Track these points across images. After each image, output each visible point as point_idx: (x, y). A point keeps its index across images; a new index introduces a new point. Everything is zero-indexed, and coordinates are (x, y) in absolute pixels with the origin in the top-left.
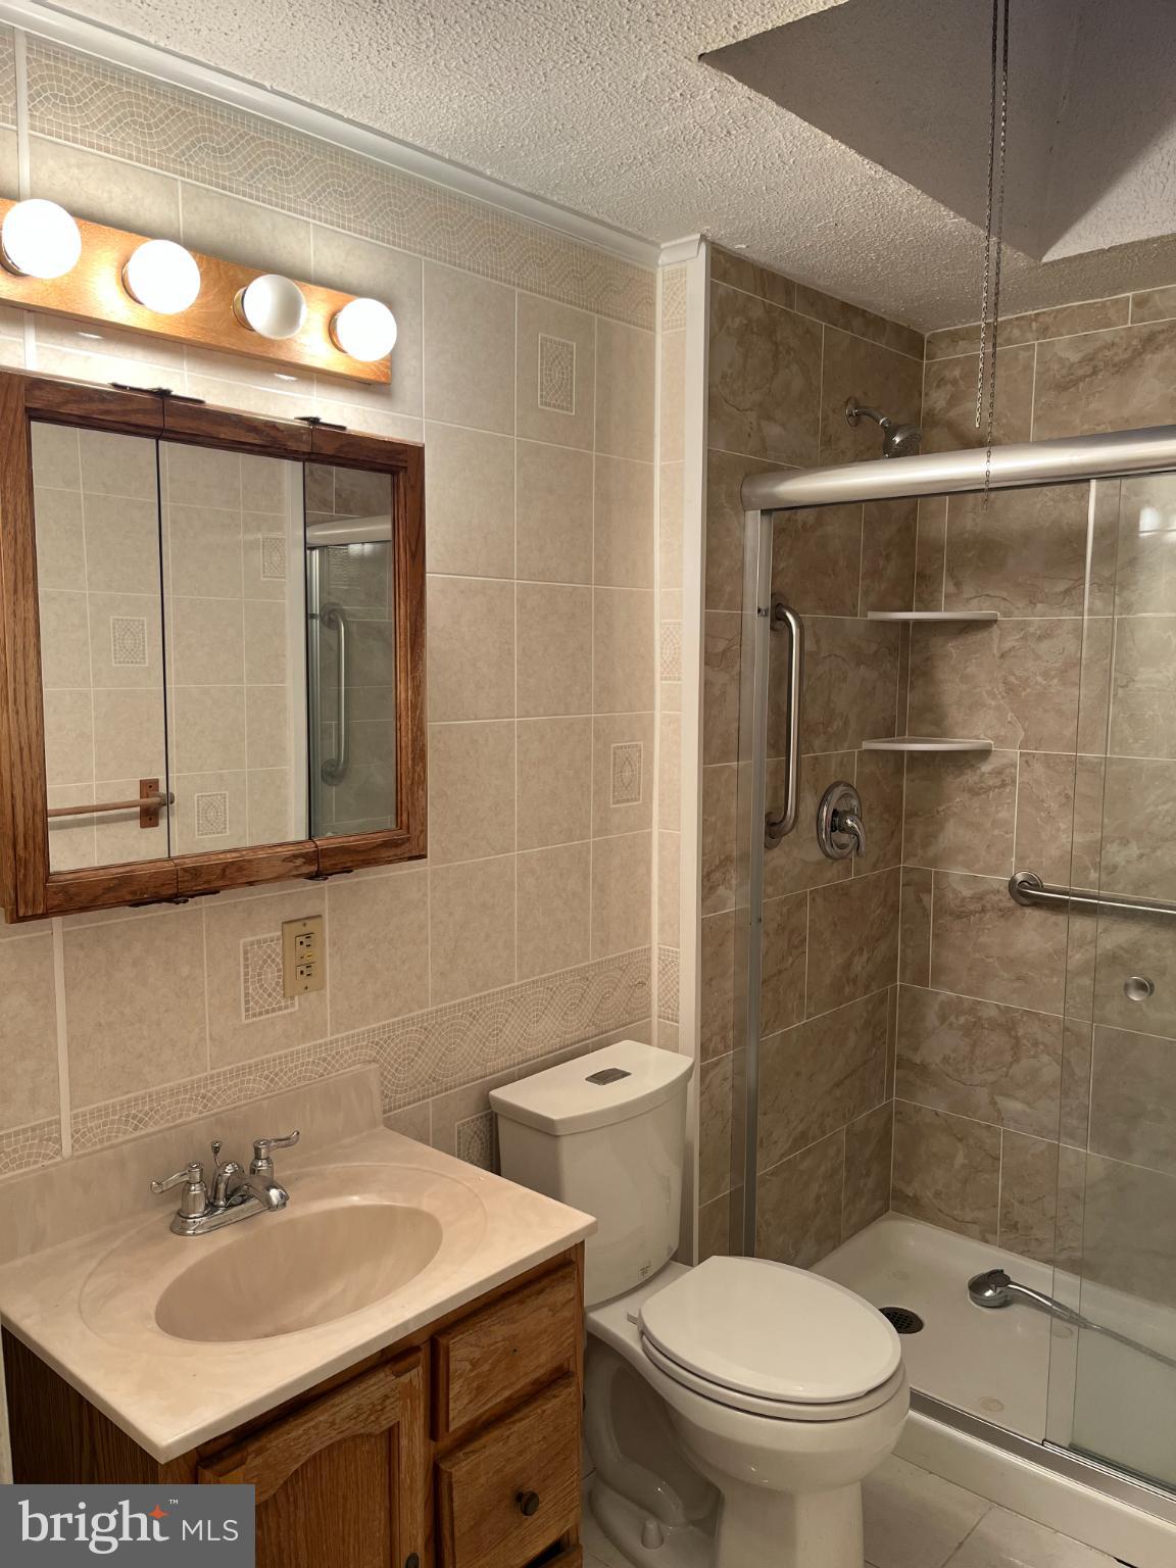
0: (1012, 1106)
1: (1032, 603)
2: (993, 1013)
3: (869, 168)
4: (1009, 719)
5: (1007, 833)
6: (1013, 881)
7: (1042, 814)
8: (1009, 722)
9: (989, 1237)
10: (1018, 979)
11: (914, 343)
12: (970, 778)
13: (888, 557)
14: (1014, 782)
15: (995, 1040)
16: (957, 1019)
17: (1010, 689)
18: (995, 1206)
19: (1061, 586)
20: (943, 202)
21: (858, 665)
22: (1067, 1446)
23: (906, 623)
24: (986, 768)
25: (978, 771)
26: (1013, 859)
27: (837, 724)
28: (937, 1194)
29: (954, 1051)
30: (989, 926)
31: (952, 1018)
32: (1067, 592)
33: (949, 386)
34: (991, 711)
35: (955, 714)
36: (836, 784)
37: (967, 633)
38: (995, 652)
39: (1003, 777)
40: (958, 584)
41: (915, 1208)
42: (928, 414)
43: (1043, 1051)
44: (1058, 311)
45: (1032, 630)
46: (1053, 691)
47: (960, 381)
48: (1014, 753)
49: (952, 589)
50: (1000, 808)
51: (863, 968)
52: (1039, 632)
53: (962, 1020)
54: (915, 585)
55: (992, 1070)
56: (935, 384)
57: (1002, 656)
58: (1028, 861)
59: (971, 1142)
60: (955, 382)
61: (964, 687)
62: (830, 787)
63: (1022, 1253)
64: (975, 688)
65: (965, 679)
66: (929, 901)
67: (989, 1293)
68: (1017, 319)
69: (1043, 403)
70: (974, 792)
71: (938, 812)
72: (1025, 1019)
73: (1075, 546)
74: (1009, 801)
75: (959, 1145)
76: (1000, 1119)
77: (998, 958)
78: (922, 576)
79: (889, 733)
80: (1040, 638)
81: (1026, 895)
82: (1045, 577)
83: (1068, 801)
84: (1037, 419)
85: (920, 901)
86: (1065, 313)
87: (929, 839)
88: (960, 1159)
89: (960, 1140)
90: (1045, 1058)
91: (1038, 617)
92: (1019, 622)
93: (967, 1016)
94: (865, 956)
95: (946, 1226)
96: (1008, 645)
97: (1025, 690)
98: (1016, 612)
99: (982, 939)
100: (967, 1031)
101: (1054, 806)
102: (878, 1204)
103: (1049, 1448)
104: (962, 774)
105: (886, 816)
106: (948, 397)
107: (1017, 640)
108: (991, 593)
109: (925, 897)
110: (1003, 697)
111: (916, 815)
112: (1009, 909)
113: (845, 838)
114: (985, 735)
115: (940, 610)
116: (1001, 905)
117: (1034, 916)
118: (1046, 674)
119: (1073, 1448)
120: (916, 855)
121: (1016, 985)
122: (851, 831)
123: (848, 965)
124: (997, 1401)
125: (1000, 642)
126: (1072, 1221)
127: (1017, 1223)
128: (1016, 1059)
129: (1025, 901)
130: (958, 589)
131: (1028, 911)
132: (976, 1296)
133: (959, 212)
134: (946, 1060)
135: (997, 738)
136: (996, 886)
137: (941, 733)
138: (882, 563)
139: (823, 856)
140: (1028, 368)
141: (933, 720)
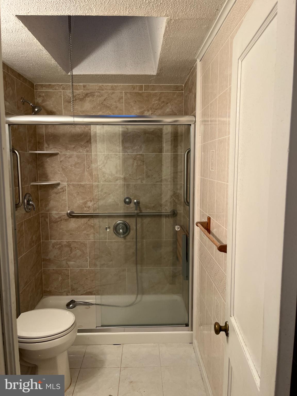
0: (71, 263)
1: (67, 150)
2: (65, 243)
3: (41, 47)
4: (64, 176)
5: (65, 202)
6: (67, 213)
7: (73, 197)
8: (64, 177)
9: (68, 294)
10: (71, 234)
11: (32, 85)
12: (55, 190)
13: (32, 138)
14: (66, 190)
15: (67, 249)
16: (57, 246)
17: (63, 169)
18: (69, 286)
19: (73, 146)
20: (53, 58)
21: (28, 164)
22: (100, 326)
23: (36, 154)
24: (59, 187)
25: (57, 188)
26: (67, 208)
27: (26, 179)
28: (55, 288)
29: (56, 254)
30: (63, 224)
31: (56, 247)
32: (74, 147)
33: (42, 97)
34: (59, 174)
35: (50, 175)
36: (27, 194)
37: (52, 156)
38: (59, 161)
39: (63, 189)
40: (48, 145)
41: (50, 293)
42: (37, 103)
43: (77, 249)
44: (67, 85)
45: (67, 156)
46: (73, 169)
47: (45, 97)
48: (65, 184)
49: (47, 146)
50: (63, 196)
51: (35, 238)
52: (69, 156)
53: (58, 246)
54: (38, 145)
55: (66, 256)
56: (38, 97)
57: (61, 162)
58: (71, 208)
59: (62, 274)
60: (43, 97)
61: (52, 169)
62: (26, 195)
63: (76, 295)
64: (55, 169)
65: (52, 167)
66: (48, 220)
67: (71, 306)
68: (57, 85)
69: (65, 105)
70: (57, 193)
71: (48, 199)
72: (73, 243)
73: (75, 137)
74: (65, 195)
75: (59, 275)
76: (69, 267)
77: (65, 231)
78: (39, 142)
79: (35, 181)
80: (69, 158)
81: (71, 215)
82: (69, 144)
83: (78, 193)
84: (64, 108)
85: (45, 220)
86: (68, 85)
87: (46, 205)
88: (60, 278)
89: (60, 274)
90: (78, 251)
91: (68, 153)
92: (64, 154)
93: (59, 245)
94: (35, 236)
95: (58, 295)
96: (62, 159)
97: (67, 169)
98: (63, 152)
99: (61, 227)
100: (59, 248)
101: (76, 195)
102: (41, 295)
103: (97, 328)
104: (53, 189)
105: (36, 201)
106: (42, 100)
107: (64, 158)
108: (57, 147)
109: (46, 219)
110: (62, 171)
111: (43, 200)
112: (67, 219)
113: (30, 207)
114: (58, 180)
115: (44, 151)
116: (65, 218)
117: (73, 220)
118: (71, 166)
119: (102, 326)
120: (43, 210)
121: (70, 236)
122: (32, 205)
123: (32, 238)
124: (81, 326)
125: (60, 158)
126: (86, 284)
127: (74, 289)
128: (71, 252)
129: (71, 217)
130: (49, 146)
131: (72, 219)
132: (68, 307)
133: (56, 61)
134: (55, 256)
135: (61, 181)
136: (64, 214)
137: (47, 180)
138: (31, 139)
139: (25, 212)
140: (61, 96)
141: (45, 177)
